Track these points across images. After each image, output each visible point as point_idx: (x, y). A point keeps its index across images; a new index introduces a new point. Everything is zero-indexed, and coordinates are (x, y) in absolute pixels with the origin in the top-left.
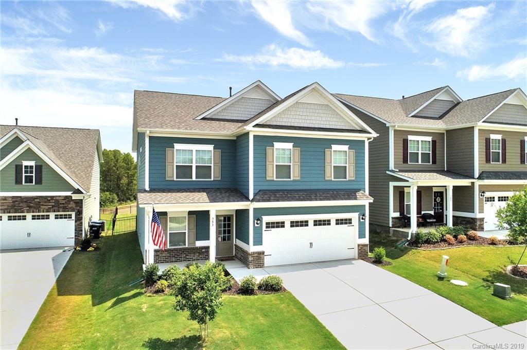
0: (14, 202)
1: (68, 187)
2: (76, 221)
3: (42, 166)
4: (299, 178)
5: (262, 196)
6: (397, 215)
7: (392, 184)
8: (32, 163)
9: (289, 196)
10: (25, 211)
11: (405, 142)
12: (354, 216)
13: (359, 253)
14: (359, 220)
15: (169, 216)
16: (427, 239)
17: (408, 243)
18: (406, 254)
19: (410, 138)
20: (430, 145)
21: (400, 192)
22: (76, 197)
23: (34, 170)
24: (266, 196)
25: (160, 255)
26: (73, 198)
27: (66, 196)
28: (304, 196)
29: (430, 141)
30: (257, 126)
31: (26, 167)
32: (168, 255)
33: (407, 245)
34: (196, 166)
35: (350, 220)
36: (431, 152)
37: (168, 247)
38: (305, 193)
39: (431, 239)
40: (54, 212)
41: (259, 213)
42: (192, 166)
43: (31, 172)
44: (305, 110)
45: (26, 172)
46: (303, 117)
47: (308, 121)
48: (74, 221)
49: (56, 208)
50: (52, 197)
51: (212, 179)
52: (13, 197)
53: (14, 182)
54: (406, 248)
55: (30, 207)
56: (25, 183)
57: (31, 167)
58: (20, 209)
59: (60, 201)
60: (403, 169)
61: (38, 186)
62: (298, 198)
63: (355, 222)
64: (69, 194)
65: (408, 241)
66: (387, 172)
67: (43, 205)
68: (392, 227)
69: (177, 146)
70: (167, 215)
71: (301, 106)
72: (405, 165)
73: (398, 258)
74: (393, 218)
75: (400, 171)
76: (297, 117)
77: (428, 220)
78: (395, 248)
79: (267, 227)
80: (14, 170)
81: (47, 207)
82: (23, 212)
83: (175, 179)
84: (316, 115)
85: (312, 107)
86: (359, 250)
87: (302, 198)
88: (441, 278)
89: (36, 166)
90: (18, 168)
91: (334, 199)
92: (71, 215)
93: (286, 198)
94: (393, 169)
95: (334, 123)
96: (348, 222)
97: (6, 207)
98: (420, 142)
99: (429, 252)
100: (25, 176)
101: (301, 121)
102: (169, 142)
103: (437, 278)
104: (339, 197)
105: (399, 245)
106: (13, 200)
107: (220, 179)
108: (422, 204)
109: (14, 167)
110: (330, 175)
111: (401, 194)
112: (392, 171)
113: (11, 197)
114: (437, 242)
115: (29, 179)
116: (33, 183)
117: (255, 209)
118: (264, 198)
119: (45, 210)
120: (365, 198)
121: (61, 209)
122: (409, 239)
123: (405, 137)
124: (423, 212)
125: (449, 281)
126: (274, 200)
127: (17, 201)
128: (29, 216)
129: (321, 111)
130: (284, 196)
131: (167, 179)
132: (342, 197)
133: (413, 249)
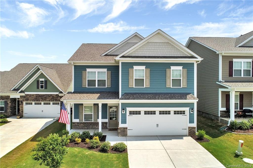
0: (36, 97)
1: (57, 90)
2: (61, 106)
3: (47, 81)
4: (149, 86)
5: (125, 96)
6: (224, 109)
7: (220, 90)
8: (43, 80)
9: (142, 96)
10: (41, 101)
11: (231, 64)
12: (187, 109)
13: (189, 132)
14: (190, 112)
15: (84, 105)
16: (240, 126)
17: (227, 128)
18: (223, 135)
19: (234, 60)
20: (251, 65)
21: (226, 95)
22: (60, 95)
23: (44, 83)
24: (128, 96)
25: (79, 125)
26: (59, 96)
27: (57, 94)
28: (151, 96)
29: (251, 62)
30: (123, 57)
31: (41, 81)
32: (83, 125)
33: (227, 129)
34: (98, 80)
35: (184, 111)
36: (251, 69)
37: (84, 121)
38: (153, 95)
39: (243, 127)
40: (52, 101)
41: (125, 106)
42: (95, 80)
43: (43, 84)
44: (153, 46)
45: (41, 84)
46: (152, 51)
47: (155, 53)
48: (60, 106)
49: (52, 100)
50: (51, 95)
51: (106, 87)
52: (36, 95)
53: (36, 88)
54: (225, 131)
55: (42, 99)
56: (41, 88)
57: (43, 81)
58: (39, 100)
59: (54, 96)
60: (228, 80)
61: (46, 90)
62: (147, 98)
63: (187, 113)
64: (57, 93)
65: (228, 127)
66: (217, 83)
67: (48, 98)
68: (221, 117)
69: (88, 70)
70: (83, 105)
71: (150, 44)
72: (231, 78)
73: (217, 138)
74: (221, 111)
75: (226, 82)
76: (148, 51)
77: (247, 114)
78: (218, 131)
79: (130, 114)
80: (36, 82)
81: (49, 99)
82: (40, 101)
83: (87, 87)
84: (160, 49)
85: (158, 44)
86: (189, 130)
87: (149, 98)
88: (237, 156)
89: (45, 81)
90: (38, 81)
91: (171, 99)
92: (59, 103)
93: (139, 98)
94: (221, 80)
95: (172, 53)
96: (183, 113)
97: (33, 99)
98: (242, 63)
99: (238, 135)
100: (41, 85)
101: (150, 53)
102: (85, 68)
103: (235, 155)
104: (174, 98)
105: (222, 129)
106: (36, 96)
107: (110, 87)
108: (244, 102)
109: (36, 81)
110: (170, 84)
111: (227, 96)
112: (220, 82)
113: (35, 94)
114: (248, 129)
115: (42, 87)
116: (43, 88)
117: (122, 103)
118: (126, 98)
119: (48, 101)
120: (193, 99)
121: (55, 100)
122: (228, 125)
123: (231, 60)
124: (244, 108)
125: (242, 158)
126: (132, 99)
127: (37, 96)
128: (42, 103)
129: (163, 46)
130: (139, 96)
131: (83, 87)
132: (177, 98)
133: (228, 132)
